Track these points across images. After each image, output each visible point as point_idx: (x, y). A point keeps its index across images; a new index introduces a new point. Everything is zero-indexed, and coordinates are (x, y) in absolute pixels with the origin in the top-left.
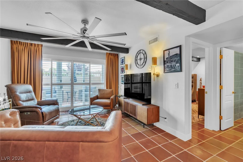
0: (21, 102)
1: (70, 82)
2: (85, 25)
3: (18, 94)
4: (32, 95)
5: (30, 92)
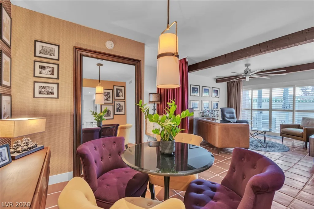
0: (226, 118)
1: (268, 108)
2: (248, 67)
3: (225, 113)
4: (233, 115)
5: (233, 113)
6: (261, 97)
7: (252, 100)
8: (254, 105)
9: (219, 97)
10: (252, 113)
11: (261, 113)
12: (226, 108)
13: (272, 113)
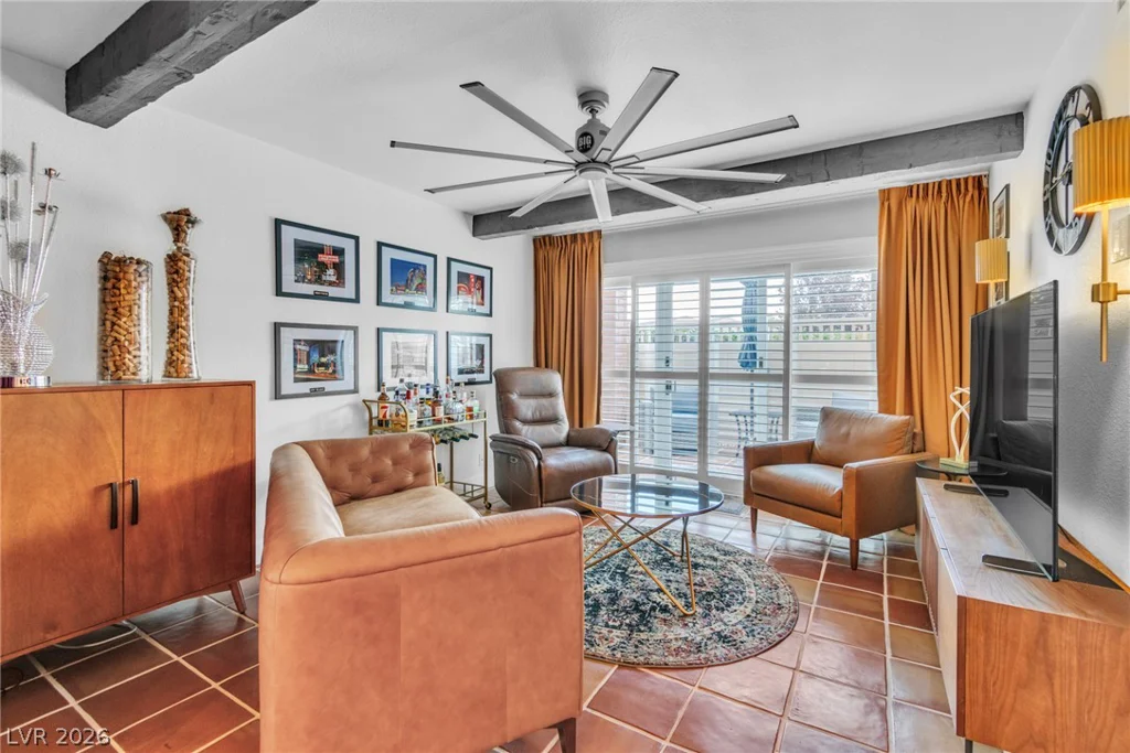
1: (695, 367)
2: (592, 111)
3: (514, 397)
4: (554, 407)
5: (551, 395)
6: (669, 318)
7: (633, 328)
8: (644, 353)
9: (490, 315)
10: (632, 392)
11: (668, 387)
12: (529, 369)
13: (711, 390)
